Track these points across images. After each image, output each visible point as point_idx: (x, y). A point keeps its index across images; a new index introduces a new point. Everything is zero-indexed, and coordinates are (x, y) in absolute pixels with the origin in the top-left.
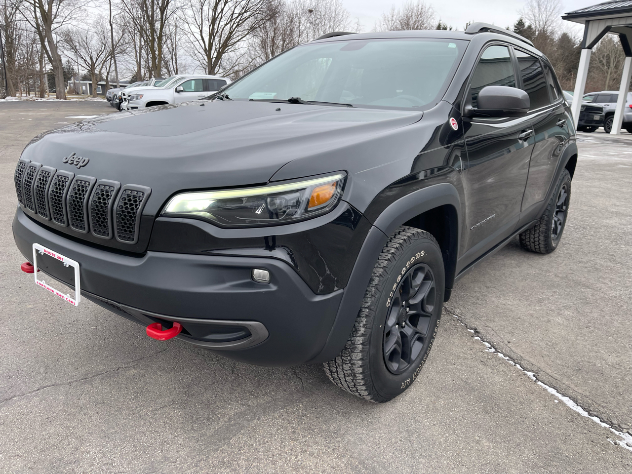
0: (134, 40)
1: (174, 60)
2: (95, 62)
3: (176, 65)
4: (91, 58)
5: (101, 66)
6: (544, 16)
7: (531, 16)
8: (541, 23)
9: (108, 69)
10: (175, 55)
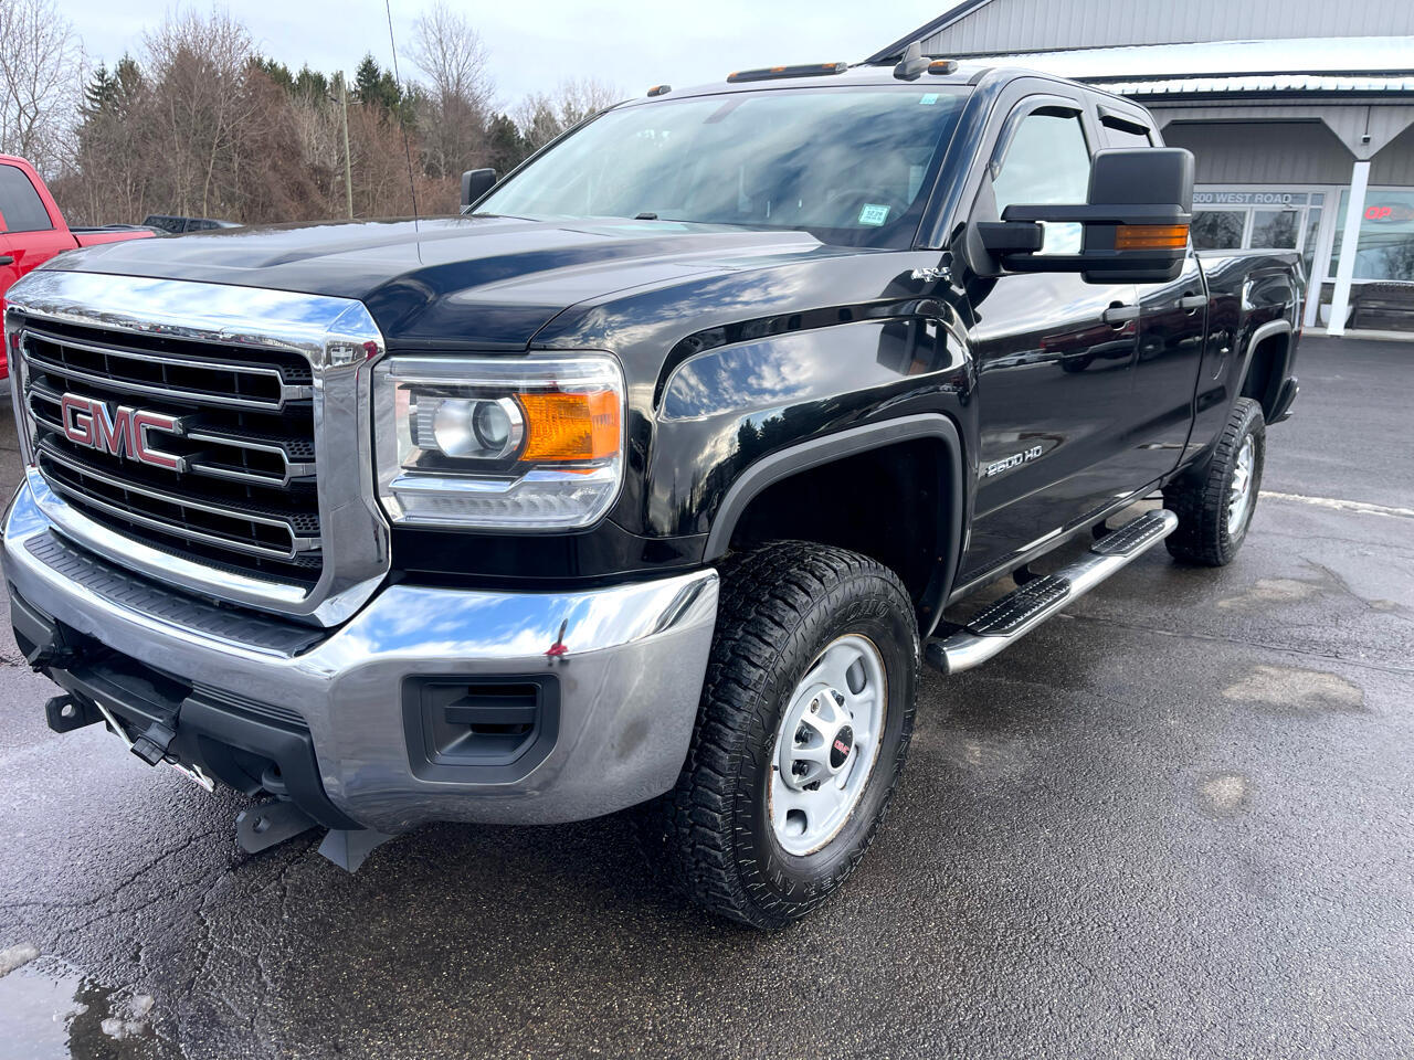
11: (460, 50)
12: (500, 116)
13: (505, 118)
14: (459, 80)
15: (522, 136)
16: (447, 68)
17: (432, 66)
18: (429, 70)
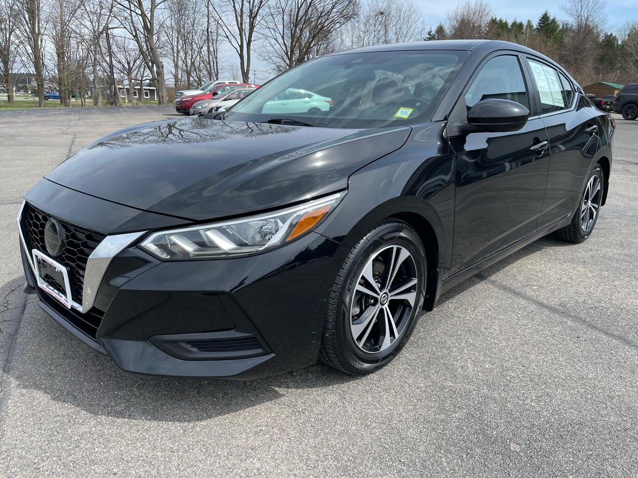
0: (172, 44)
1: (215, 62)
2: (131, 66)
3: (217, 68)
4: (129, 63)
5: (137, 70)
6: (586, 11)
7: (573, 11)
8: (583, 18)
9: (142, 73)
10: (216, 58)
11: (590, 4)
12: (609, 34)
13: (611, 35)
14: (587, 18)
15: (620, 43)
16: (582, 13)
17: (574, 13)
18: (573, 15)
